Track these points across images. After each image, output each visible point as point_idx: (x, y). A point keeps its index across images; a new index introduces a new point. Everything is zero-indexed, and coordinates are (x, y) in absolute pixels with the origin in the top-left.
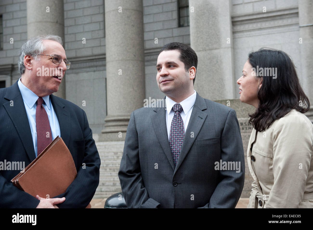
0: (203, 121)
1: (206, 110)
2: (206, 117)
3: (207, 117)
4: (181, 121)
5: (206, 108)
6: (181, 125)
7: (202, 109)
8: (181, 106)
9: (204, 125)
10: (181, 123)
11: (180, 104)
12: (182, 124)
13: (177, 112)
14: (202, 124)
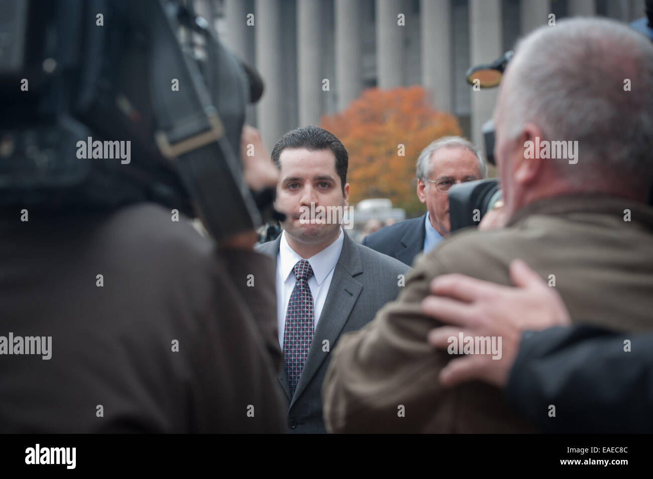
0: (353, 300)
1: (360, 275)
2: (359, 291)
3: (363, 292)
4: (307, 299)
5: (361, 271)
6: (307, 308)
7: (353, 273)
8: (310, 266)
9: (355, 308)
10: (307, 303)
11: (307, 262)
12: (309, 305)
13: (302, 280)
14: (351, 307)
